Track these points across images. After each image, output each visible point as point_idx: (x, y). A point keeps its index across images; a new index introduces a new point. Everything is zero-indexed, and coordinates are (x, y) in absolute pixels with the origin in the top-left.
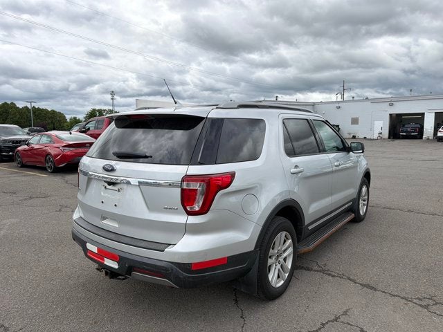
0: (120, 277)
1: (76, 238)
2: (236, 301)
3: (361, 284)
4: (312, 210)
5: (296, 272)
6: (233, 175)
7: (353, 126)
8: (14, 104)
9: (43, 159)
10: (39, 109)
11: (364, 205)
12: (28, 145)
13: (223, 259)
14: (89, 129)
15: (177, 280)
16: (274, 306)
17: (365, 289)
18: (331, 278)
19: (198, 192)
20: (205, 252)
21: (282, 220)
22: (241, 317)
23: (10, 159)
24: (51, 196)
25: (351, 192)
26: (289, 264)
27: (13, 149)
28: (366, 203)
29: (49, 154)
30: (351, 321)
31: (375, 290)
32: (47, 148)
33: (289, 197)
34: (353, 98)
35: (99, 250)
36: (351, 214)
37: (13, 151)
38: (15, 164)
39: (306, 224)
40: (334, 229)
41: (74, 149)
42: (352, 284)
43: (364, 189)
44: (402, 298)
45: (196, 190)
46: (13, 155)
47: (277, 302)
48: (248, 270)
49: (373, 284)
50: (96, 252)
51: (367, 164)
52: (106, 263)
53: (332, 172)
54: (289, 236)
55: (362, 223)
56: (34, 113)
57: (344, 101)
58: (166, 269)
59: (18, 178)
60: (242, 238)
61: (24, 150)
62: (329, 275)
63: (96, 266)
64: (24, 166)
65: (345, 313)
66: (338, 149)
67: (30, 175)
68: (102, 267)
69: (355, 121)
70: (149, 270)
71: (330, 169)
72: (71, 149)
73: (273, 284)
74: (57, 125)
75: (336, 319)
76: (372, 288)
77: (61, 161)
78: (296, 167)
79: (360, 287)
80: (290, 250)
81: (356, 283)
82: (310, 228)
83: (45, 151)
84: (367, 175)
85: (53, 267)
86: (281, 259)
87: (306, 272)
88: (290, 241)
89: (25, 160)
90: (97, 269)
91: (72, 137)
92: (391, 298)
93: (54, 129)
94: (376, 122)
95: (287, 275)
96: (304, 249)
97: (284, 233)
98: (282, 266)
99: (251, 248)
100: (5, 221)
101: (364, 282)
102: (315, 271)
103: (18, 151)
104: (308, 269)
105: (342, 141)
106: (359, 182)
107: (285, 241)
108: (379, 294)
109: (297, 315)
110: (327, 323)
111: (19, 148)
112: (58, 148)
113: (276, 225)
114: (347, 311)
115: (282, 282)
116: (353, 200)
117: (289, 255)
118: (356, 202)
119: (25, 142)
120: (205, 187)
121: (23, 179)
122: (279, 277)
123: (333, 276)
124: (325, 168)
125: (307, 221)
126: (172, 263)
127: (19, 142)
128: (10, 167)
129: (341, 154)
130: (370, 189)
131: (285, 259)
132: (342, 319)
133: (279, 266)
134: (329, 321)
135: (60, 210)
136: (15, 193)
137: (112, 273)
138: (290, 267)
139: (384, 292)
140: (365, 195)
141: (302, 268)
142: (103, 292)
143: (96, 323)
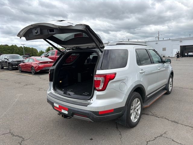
0: (68, 117)
1: (49, 101)
2: (117, 128)
3: (171, 121)
4: (149, 89)
5: (142, 115)
6: (115, 74)
7: (163, 51)
8: (16, 46)
9: (30, 69)
10: (26, 47)
11: (171, 86)
12: (24, 63)
13: (112, 110)
14: (49, 55)
15: (93, 119)
16: (134, 130)
17: (173, 123)
18: (157, 118)
19: (101, 82)
20: (104, 107)
21: (136, 93)
22: (120, 134)
23: (16, 69)
24: (35, 84)
25: (165, 81)
26: (139, 112)
27: (17, 65)
28: (171, 85)
29: (33, 66)
30: (168, 136)
31: (178, 123)
32: (32, 64)
33: (139, 83)
34: (163, 39)
35: (59, 106)
36: (165, 91)
37: (17, 66)
38: (18, 71)
39: (146, 95)
40: (158, 97)
41: (43, 64)
42: (167, 121)
43: (171, 80)
44: (190, 127)
45: (100, 80)
46: (17, 67)
47: (135, 128)
48: (123, 114)
49: (177, 121)
50: (58, 107)
51: (172, 68)
52: (62, 111)
53: (157, 72)
54: (139, 100)
55: (170, 95)
56: (25, 49)
57: (159, 41)
58: (88, 114)
59: (20, 77)
60: (119, 101)
61: (22, 65)
62: (157, 117)
63: (58, 113)
64: (22, 72)
65: (165, 133)
66: (159, 62)
67: (25, 75)
68: (60, 113)
69: (164, 49)
70: (81, 114)
71: (156, 71)
72: (42, 64)
73: (133, 121)
74: (34, 54)
75: (161, 136)
76: (176, 122)
77: (37, 69)
78: (142, 70)
79: (171, 122)
80: (140, 106)
81: (169, 120)
82: (148, 97)
83: (31, 65)
84: (172, 73)
85: (39, 113)
86: (136, 110)
87: (146, 116)
88: (139, 102)
89: (23, 69)
90: (58, 114)
91: (42, 59)
92: (185, 127)
93: (33, 56)
94: (174, 50)
95: (138, 117)
96: (145, 106)
97: (137, 99)
98: (136, 113)
99: (124, 105)
100: (17, 95)
101: (173, 120)
102: (150, 115)
103: (20, 66)
104: (147, 114)
105: (161, 58)
106: (168, 76)
107: (137, 102)
108: (179, 125)
109: (144, 134)
110: (157, 137)
111: (20, 64)
112: (37, 64)
113: (133, 96)
114: (166, 132)
115: (137, 120)
116: (166, 85)
117: (139, 108)
118: (167, 85)
119: (23, 61)
120: (104, 79)
121: (22, 77)
122: (135, 118)
123: (158, 117)
124: (152, 71)
125: (147, 94)
126: (91, 111)
127: (20, 62)
128: (16, 72)
129: (160, 64)
130: (173, 79)
131: (137, 110)
132: (163, 135)
133: (135, 113)
134: (158, 137)
135: (39, 90)
136: (20, 83)
137: (65, 116)
138: (139, 113)
139: (182, 124)
140: (171, 82)
141: (145, 114)
142: (61, 124)
143: (59, 136)
